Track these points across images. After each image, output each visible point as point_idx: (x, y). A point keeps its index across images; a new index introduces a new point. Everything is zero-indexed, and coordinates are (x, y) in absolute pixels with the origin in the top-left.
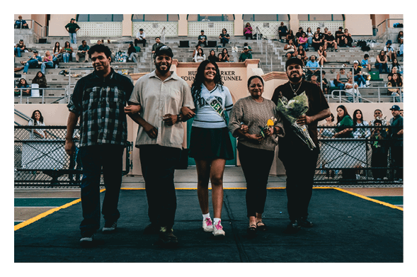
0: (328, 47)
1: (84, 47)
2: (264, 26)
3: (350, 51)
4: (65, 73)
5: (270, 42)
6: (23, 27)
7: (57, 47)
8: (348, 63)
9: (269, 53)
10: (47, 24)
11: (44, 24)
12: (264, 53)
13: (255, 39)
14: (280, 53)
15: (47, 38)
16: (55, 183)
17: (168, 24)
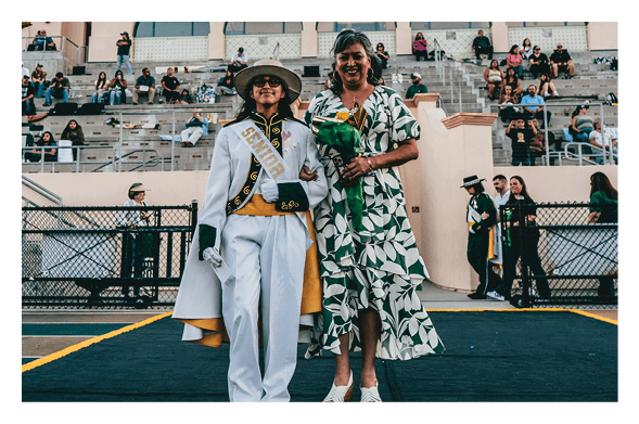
0: (559, 72)
1: (146, 79)
2: (448, 37)
3: (599, 78)
4: (114, 122)
5: (457, 65)
6: (47, 49)
7: (102, 80)
8: (595, 98)
9: (457, 84)
10: (87, 43)
11: (81, 43)
12: (448, 84)
13: (433, 59)
14: (476, 83)
15: (86, 65)
16: (94, 301)
17: (284, 38)
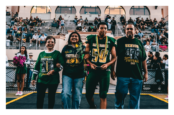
6: (7, 15)
14: (121, 29)
17: (71, 15)
